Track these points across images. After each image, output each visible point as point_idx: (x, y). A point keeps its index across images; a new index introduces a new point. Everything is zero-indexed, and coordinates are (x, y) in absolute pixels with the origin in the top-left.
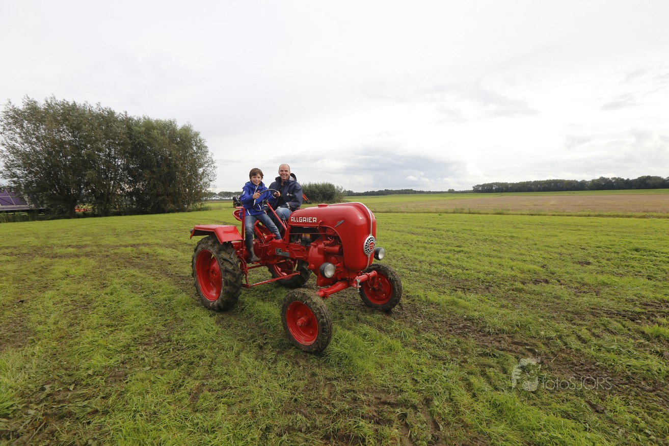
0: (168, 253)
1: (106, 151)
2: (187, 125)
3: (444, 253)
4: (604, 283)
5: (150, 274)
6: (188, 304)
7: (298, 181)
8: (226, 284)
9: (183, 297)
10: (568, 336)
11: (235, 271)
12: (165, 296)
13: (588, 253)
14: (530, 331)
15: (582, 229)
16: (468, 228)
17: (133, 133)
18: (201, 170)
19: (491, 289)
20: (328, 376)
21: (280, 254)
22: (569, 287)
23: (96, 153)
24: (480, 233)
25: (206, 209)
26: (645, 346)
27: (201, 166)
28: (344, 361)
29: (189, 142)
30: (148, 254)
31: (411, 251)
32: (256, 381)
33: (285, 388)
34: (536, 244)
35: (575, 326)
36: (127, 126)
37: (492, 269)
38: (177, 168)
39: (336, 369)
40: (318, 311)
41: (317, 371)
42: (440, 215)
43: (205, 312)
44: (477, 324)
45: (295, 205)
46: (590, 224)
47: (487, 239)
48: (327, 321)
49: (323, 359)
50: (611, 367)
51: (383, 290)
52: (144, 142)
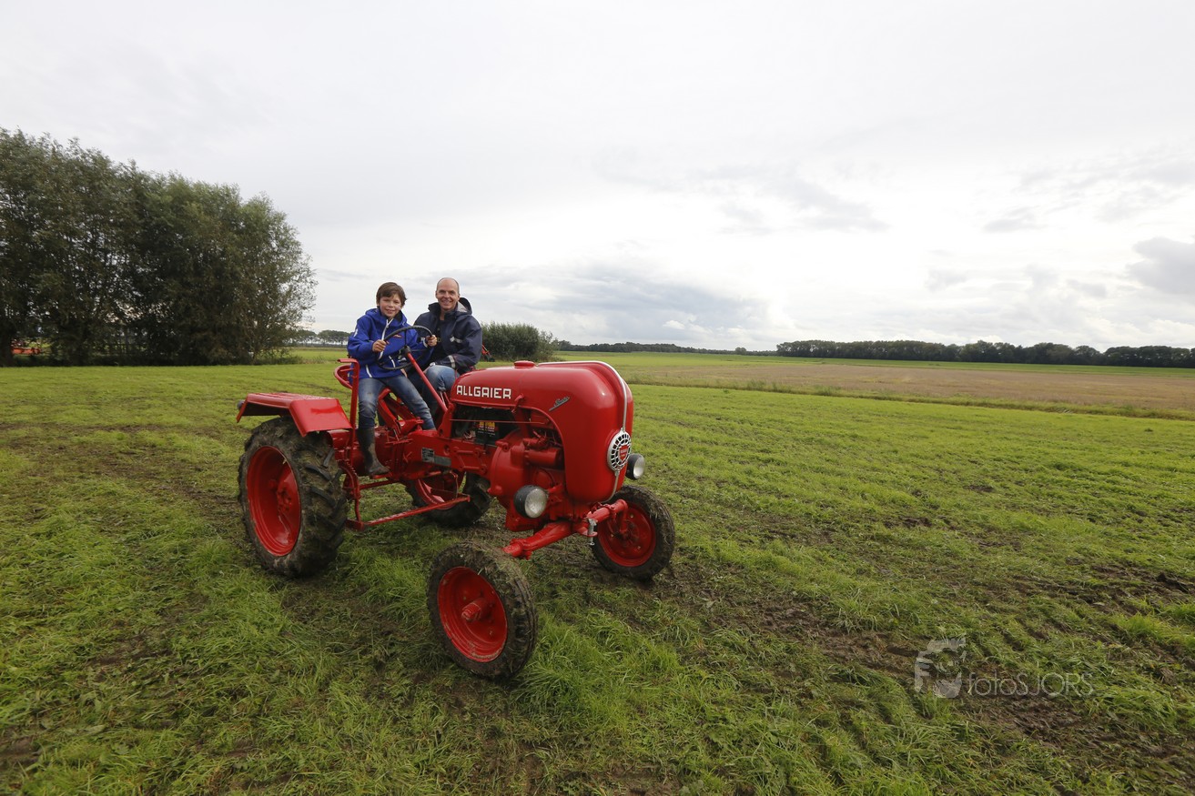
0: (200, 446)
1: (87, 237)
2: (261, 199)
3: (742, 463)
4: (1023, 527)
5: (151, 491)
6: (225, 562)
7: (474, 315)
8: (311, 522)
9: (216, 545)
10: (988, 635)
11: (331, 493)
12: (174, 542)
13: (984, 470)
14: (917, 624)
15: (964, 426)
16: (777, 417)
17: (148, 206)
18: (284, 287)
19: (834, 536)
20: (527, 738)
21: (431, 460)
22: (966, 533)
23: (65, 237)
24: (799, 427)
25: (292, 361)
26: (1125, 656)
27: (286, 278)
28: (562, 700)
29: (264, 231)
30: (154, 446)
31: (680, 458)
32: (362, 757)
33: (429, 771)
34: (896, 452)
35: (995, 615)
36: (136, 191)
37: (829, 497)
38: (237, 279)
39: (543, 718)
40: (508, 591)
41: (503, 723)
42: (726, 392)
43: (260, 583)
44: (819, 608)
45: (465, 362)
46: (975, 419)
47: (812, 439)
48: (527, 614)
49: (515, 695)
50: (1078, 702)
51: (637, 537)
52: (169, 224)
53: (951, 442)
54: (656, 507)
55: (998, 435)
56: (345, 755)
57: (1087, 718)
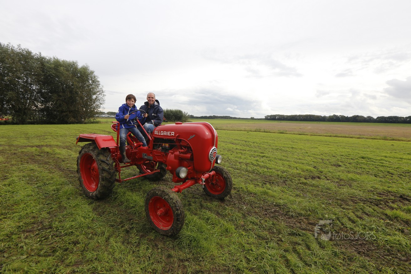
0: (64, 153)
1: (24, 79)
2: (86, 66)
3: (254, 157)
4: (352, 179)
5: (47, 169)
6: (72, 194)
7: (160, 106)
8: (103, 180)
9: (69, 188)
10: (342, 218)
11: (110, 169)
12: (54, 187)
13: (338, 159)
14: (317, 214)
15: (330, 144)
16: (266, 141)
17: (45, 68)
18: (94, 97)
19: (287, 183)
20: (181, 258)
21: (146, 157)
22: (333, 181)
23: (16, 79)
24: (274, 145)
25: (97, 122)
26: (391, 225)
27: (95, 94)
28: (194, 244)
29: (87, 77)
30: (48, 153)
31: (233, 155)
33: (146, 271)
34: (307, 153)
35: (345, 210)
36: (41, 63)
37: (285, 169)
38: (78, 94)
39: (187, 250)
40: (174, 205)
41: (172, 253)
42: (248, 132)
43: (85, 202)
44: (283, 209)
45: (158, 122)
46: (333, 141)
47: (278, 148)
48: (181, 213)
49: (177, 242)
50: (375, 242)
51: (219, 184)
52: (53, 75)
53: (326, 149)
54: (226, 173)
55: (342, 147)
56: (115, 265)
57: (379, 248)
